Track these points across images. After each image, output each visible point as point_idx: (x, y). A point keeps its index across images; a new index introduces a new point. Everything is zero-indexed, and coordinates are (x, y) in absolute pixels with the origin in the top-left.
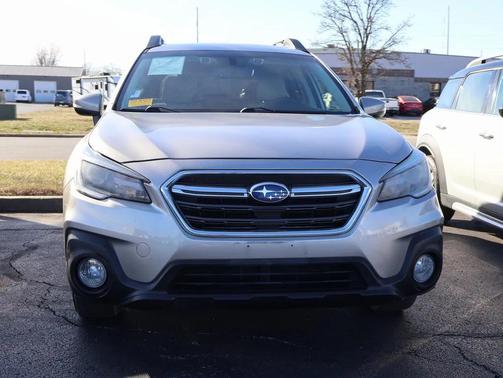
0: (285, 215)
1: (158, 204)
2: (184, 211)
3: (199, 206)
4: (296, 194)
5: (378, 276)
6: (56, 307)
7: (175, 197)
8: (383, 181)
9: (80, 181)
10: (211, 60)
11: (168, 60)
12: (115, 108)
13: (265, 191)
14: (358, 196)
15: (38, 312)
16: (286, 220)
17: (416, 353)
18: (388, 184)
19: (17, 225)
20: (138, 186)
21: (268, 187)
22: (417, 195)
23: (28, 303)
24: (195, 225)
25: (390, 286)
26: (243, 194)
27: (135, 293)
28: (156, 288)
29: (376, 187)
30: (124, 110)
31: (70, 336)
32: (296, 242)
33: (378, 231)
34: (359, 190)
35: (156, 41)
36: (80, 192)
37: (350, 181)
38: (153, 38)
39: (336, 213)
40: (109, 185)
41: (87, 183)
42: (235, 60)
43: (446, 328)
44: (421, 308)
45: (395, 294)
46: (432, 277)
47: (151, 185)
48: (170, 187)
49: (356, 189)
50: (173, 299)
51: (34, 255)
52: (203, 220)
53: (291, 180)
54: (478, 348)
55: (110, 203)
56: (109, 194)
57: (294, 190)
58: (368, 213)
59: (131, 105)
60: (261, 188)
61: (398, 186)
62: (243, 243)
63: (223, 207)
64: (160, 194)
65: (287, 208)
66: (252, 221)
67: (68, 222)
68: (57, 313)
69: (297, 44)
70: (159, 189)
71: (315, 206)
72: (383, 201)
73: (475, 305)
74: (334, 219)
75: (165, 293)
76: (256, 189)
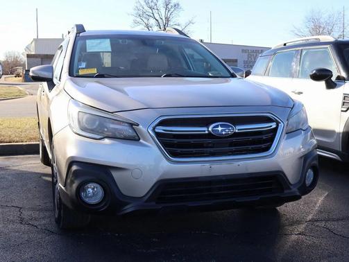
0: (232, 144)
1: (146, 140)
3: (176, 141)
4: (238, 130)
5: (290, 183)
7: (158, 135)
8: (288, 120)
11: (98, 41)
12: (72, 75)
13: (220, 129)
14: (275, 130)
16: (233, 148)
20: (128, 129)
21: (222, 126)
22: (304, 129)
24: (174, 154)
25: (296, 189)
26: (205, 131)
29: (286, 123)
30: (77, 77)
32: (241, 163)
34: (276, 126)
37: (269, 120)
38: (78, 26)
39: (262, 142)
42: (145, 42)
48: (154, 129)
49: (274, 125)
50: (160, 207)
52: (179, 150)
55: (107, 141)
56: (106, 135)
57: (237, 127)
58: (283, 143)
59: (81, 73)
60: (217, 126)
62: (207, 165)
63: (192, 141)
65: (234, 139)
66: (212, 150)
67: (72, 157)
68: (39, 227)
69: (179, 31)
70: (146, 130)
71: (251, 138)
72: (291, 133)
74: (263, 146)
75: (154, 203)
76: (214, 127)
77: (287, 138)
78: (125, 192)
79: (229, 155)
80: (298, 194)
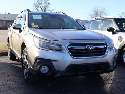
0: (93, 52)
1: (65, 51)
2: (71, 52)
3: (75, 51)
12: (30, 27)
13: (89, 47)
16: (93, 54)
21: (90, 46)
24: (74, 56)
26: (84, 48)
32: (96, 59)
34: (106, 46)
37: (104, 44)
38: (27, 10)
48: (67, 47)
50: (69, 74)
52: (76, 54)
55: (50, 51)
56: (49, 49)
57: (95, 47)
59: (33, 27)
60: (88, 46)
62: (85, 60)
63: (80, 51)
65: (94, 51)
67: (37, 57)
69: (63, 13)
70: (65, 47)
74: (103, 53)
75: (67, 73)
76: (87, 47)
77: (110, 51)
78: (57, 69)
79: (92, 56)
80: (113, 70)
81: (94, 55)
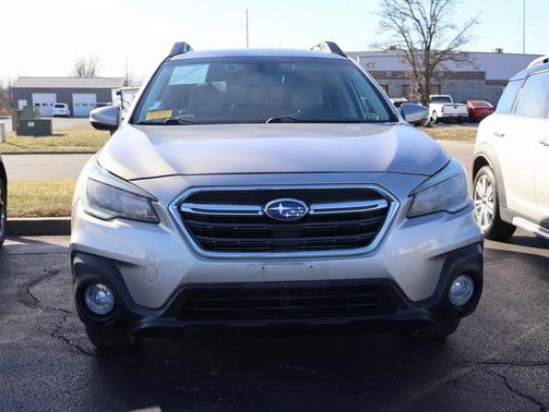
0: (304, 233)
1: (167, 225)
2: (194, 231)
3: (211, 225)
4: (315, 211)
5: (407, 299)
6: (70, 336)
7: (184, 216)
8: (413, 195)
9: (86, 201)
10: (237, 67)
11: (191, 68)
12: (132, 121)
13: (281, 208)
14: (385, 212)
15: (50, 341)
16: (305, 240)
17: (455, 383)
18: (419, 198)
19: (40, 249)
20: (145, 205)
21: (284, 204)
22: (452, 210)
23: (41, 332)
24: (206, 246)
25: (422, 309)
26: (257, 212)
27: (144, 320)
28: (164, 315)
29: (405, 201)
30: (141, 124)
31: (82, 366)
32: (316, 263)
33: (410, 250)
34: (386, 205)
35: (181, 48)
36: (86, 212)
37: (375, 195)
38: (176, 45)
39: (360, 230)
40: (117, 205)
41: (94, 202)
42: (263, 67)
43: (493, 355)
44: (466, 334)
45: (427, 318)
46: (471, 300)
47: (159, 203)
49: (382, 204)
50: (183, 325)
51: (54, 281)
52: (214, 240)
53: (310, 196)
54: (527, 377)
56: (116, 214)
57: (314, 207)
58: (395, 230)
59: (149, 117)
60: (277, 205)
61: (431, 200)
62: (258, 265)
63: (235, 226)
64: (168, 214)
65: (307, 225)
66: (268, 241)
67: (73, 245)
68: (71, 342)
69: (334, 47)
70: (167, 208)
71: (336, 224)
72: (413, 217)
73: (528, 330)
74: (358, 237)
75: (175, 319)
76: (272, 206)
79: (300, 250)
81: (308, 244)
